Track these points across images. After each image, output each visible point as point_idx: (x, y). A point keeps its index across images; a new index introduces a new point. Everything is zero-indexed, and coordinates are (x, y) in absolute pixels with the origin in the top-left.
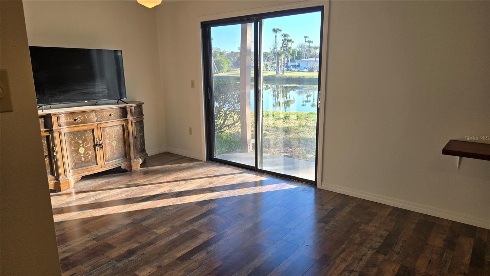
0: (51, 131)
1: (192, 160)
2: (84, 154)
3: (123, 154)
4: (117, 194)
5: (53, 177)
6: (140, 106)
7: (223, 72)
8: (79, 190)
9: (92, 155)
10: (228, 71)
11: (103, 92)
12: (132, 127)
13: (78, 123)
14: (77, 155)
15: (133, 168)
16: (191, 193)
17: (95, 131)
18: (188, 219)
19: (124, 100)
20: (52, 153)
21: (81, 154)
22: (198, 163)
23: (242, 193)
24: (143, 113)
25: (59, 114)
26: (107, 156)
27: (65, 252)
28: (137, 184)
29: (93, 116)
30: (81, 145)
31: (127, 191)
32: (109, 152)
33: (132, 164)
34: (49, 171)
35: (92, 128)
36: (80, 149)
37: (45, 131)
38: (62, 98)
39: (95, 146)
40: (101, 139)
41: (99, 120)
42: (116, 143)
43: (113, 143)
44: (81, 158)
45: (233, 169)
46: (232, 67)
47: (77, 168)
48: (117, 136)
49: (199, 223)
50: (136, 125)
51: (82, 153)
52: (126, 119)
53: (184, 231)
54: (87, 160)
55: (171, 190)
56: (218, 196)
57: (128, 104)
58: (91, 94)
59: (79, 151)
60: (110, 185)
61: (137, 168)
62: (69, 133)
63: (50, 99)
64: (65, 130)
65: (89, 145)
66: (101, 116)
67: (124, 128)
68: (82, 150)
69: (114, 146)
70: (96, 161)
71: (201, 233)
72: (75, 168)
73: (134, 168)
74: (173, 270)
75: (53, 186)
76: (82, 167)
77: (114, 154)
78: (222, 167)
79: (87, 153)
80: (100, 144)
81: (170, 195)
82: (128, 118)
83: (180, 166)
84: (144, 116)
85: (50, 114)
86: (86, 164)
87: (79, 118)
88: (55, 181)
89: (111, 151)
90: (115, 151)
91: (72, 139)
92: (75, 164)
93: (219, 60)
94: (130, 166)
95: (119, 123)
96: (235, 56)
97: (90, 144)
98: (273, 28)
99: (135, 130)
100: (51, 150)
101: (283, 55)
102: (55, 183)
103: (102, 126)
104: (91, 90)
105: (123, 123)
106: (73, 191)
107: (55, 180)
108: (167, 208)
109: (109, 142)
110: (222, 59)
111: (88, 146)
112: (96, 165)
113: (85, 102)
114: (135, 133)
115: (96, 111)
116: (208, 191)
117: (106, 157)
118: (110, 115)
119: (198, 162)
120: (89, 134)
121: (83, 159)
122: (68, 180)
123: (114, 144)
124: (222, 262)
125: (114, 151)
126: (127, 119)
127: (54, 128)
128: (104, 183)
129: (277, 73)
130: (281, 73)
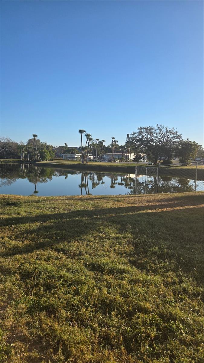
7: (46, 161)
10: (51, 160)
46: (55, 157)
129: (83, 162)
130: (85, 163)
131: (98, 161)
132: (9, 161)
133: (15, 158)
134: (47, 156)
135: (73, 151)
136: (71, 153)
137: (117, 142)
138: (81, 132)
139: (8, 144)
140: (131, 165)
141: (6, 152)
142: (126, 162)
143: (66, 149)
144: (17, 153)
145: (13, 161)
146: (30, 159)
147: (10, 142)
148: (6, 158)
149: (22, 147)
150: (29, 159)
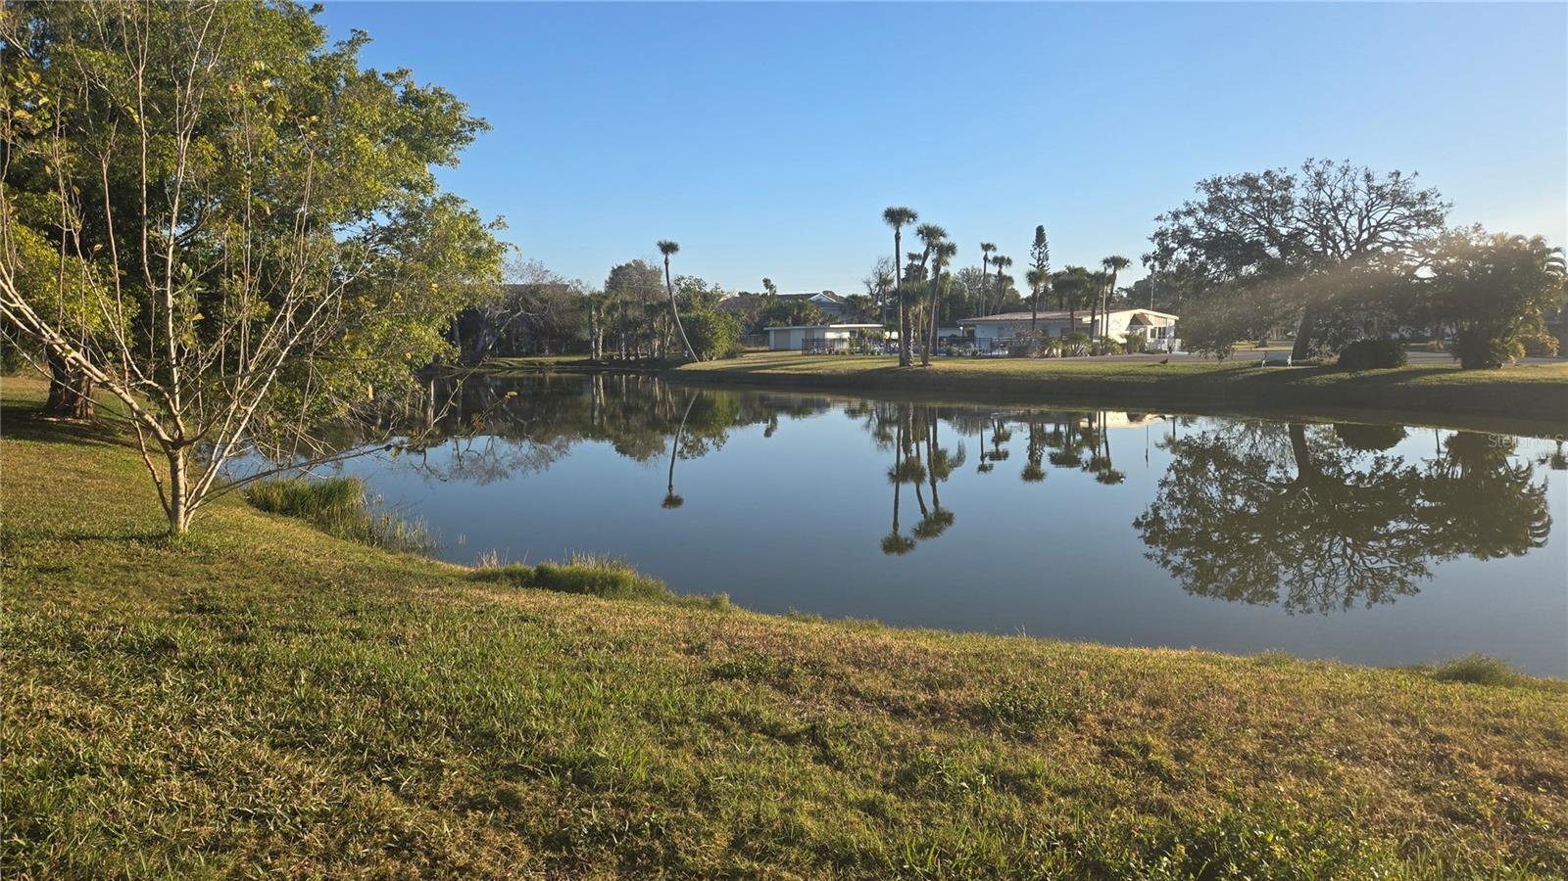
7: (711, 359)
10: (730, 355)
46: (742, 340)
93: (697, 319)
96: (754, 308)
98: (885, 209)
101: (924, 299)
110: (709, 315)
129: (904, 361)
130: (916, 362)
131: (960, 355)
132: (541, 364)
133: (563, 350)
134: (717, 340)
135: (799, 313)
136: (790, 322)
137: (1009, 262)
138: (896, 217)
139: (534, 290)
140: (1169, 370)
141: (531, 326)
142: (1093, 354)
143: (769, 302)
144: (576, 327)
145: (558, 363)
146: (628, 355)
147: (545, 282)
148: (524, 350)
149: (595, 301)
150: (623, 353)
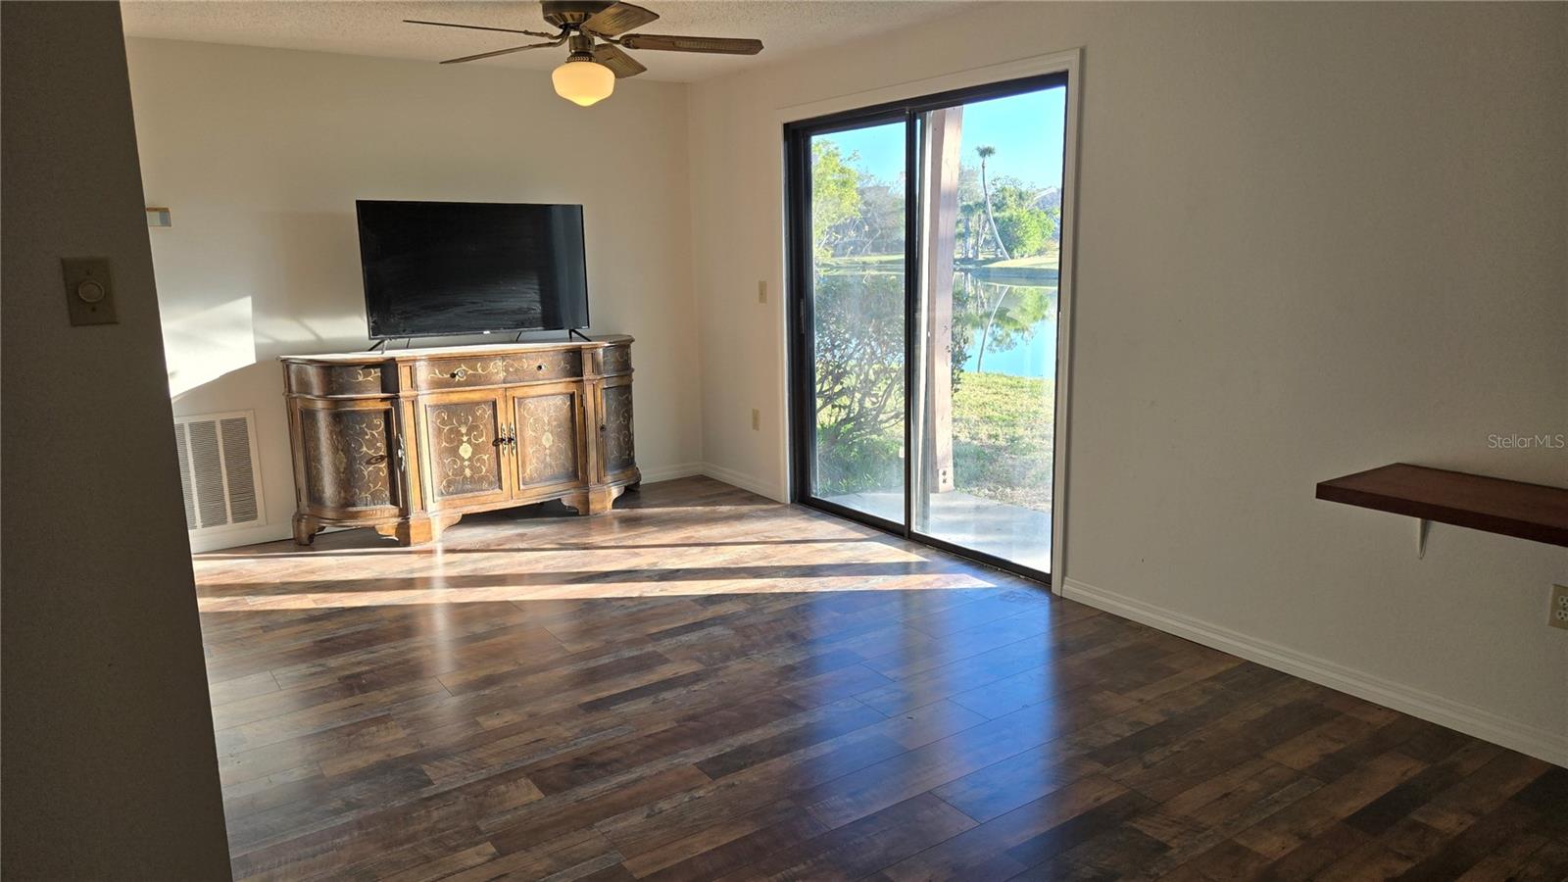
0: (395, 400)
1: (753, 498)
2: (470, 459)
3: (571, 469)
4: (528, 562)
5: (394, 510)
6: (622, 347)
7: (1022, 256)
8: (451, 545)
9: (490, 465)
10: (1040, 252)
11: (530, 309)
12: (597, 401)
13: (460, 384)
14: (455, 462)
15: (591, 507)
16: (700, 575)
17: (500, 405)
18: (654, 631)
19: (584, 331)
20: (394, 451)
21: (463, 459)
22: (765, 507)
23: (829, 587)
24: (633, 366)
25: (415, 360)
26: (528, 471)
27: (359, 663)
28: (585, 544)
29: (497, 369)
30: (465, 439)
31: (554, 558)
32: (534, 461)
33: (591, 496)
34: (388, 495)
35: (492, 396)
36: (461, 448)
37: (383, 400)
38: (430, 321)
39: (497, 442)
40: (513, 426)
41: (510, 378)
42: (551, 438)
43: (544, 437)
44: (462, 468)
45: (851, 529)
47: (452, 494)
48: (555, 420)
49: (674, 641)
50: (607, 395)
51: (466, 457)
52: (579, 378)
53: (627, 653)
54: (476, 476)
55: (655, 564)
56: (762, 588)
57: (589, 341)
58: (499, 314)
59: (460, 451)
60: (523, 541)
61: (605, 508)
62: (439, 408)
63: (401, 325)
64: (426, 398)
65: (484, 438)
66: (517, 370)
67: (574, 401)
68: (466, 451)
69: (547, 446)
70: (500, 479)
71: (667, 661)
72: (449, 493)
73: (594, 507)
74: (558, 724)
75: (394, 531)
76: (463, 492)
77: (545, 467)
78: (823, 522)
79: (478, 460)
80: (510, 440)
81: (646, 574)
82: (585, 378)
83: (714, 512)
84: (633, 374)
85: (393, 359)
86: (474, 486)
87: (461, 370)
88: (399, 520)
89: (538, 458)
90: (548, 458)
91: (443, 422)
92: (449, 483)
93: (1011, 219)
94: (586, 502)
95: (560, 388)
97: (486, 438)
99: (604, 410)
100: (392, 444)
102: (400, 524)
103: (518, 393)
104: (499, 305)
105: (572, 388)
106: (439, 547)
107: (399, 516)
108: (622, 603)
109: (533, 434)
110: (1023, 214)
111: (480, 440)
112: (498, 491)
113: (485, 332)
114: (605, 415)
115: (504, 356)
116: (745, 575)
117: (524, 473)
118: (540, 367)
119: (766, 504)
120: (484, 410)
121: (468, 472)
122: (429, 519)
123: (547, 440)
124: (676, 725)
125: (545, 459)
126: (582, 381)
127: (401, 394)
128: (513, 535)
132: (861, 263)
133: (884, 250)
134: (1028, 238)
141: (856, 229)
145: (878, 263)
